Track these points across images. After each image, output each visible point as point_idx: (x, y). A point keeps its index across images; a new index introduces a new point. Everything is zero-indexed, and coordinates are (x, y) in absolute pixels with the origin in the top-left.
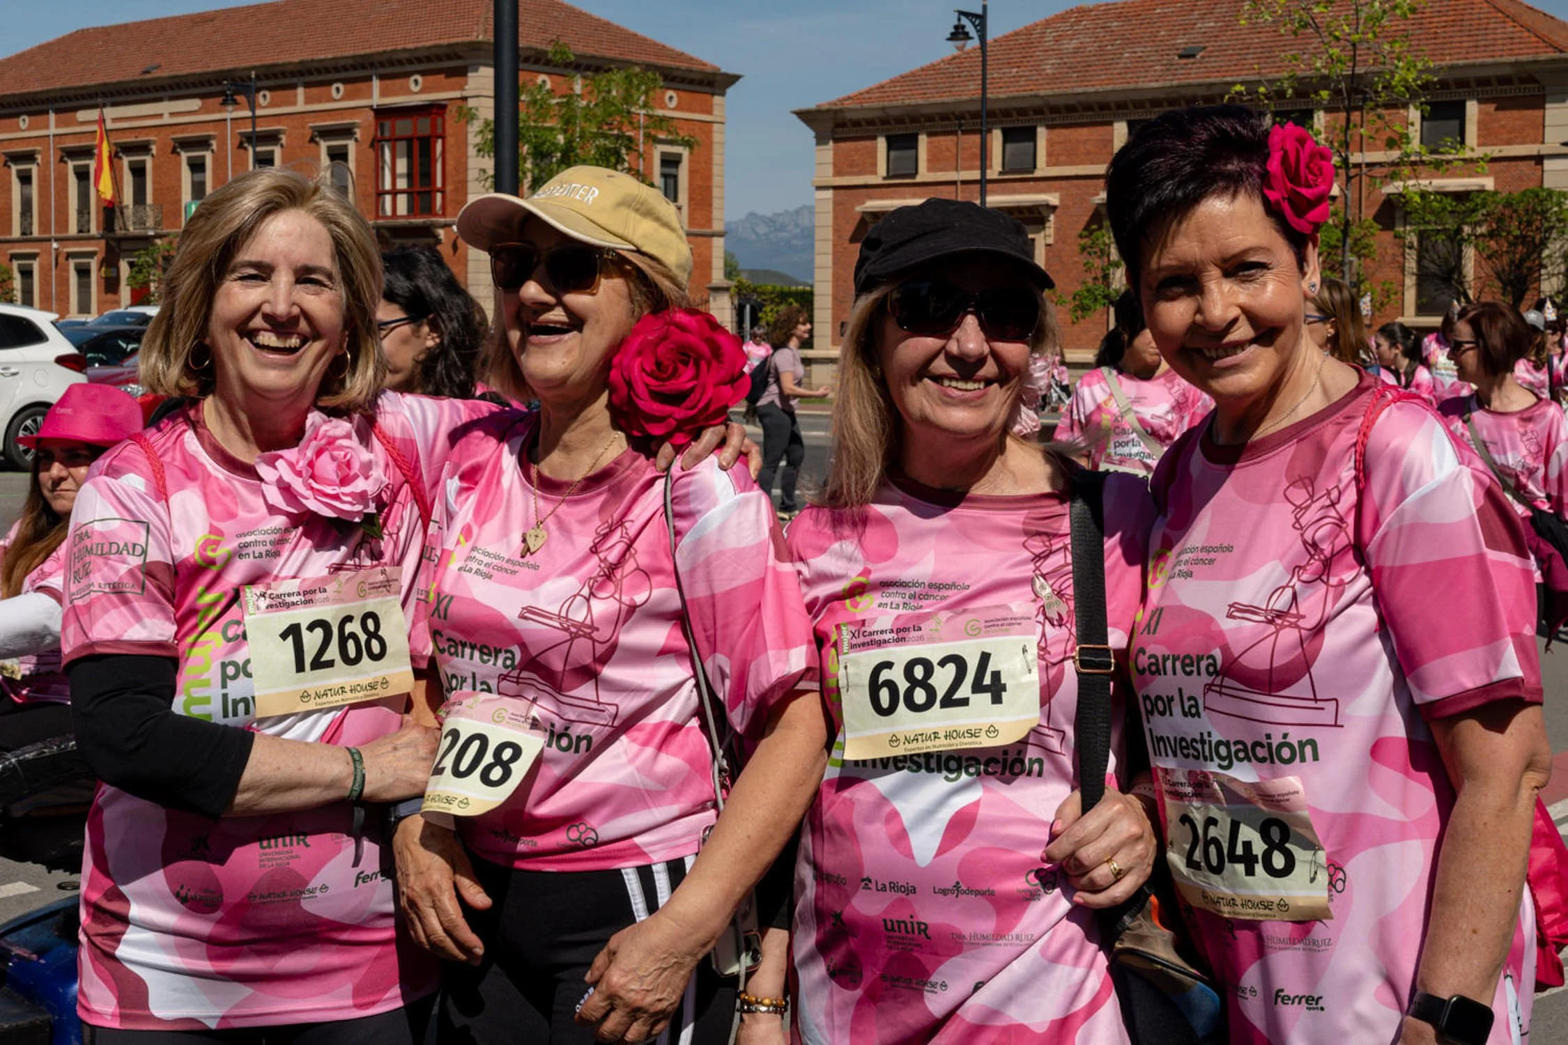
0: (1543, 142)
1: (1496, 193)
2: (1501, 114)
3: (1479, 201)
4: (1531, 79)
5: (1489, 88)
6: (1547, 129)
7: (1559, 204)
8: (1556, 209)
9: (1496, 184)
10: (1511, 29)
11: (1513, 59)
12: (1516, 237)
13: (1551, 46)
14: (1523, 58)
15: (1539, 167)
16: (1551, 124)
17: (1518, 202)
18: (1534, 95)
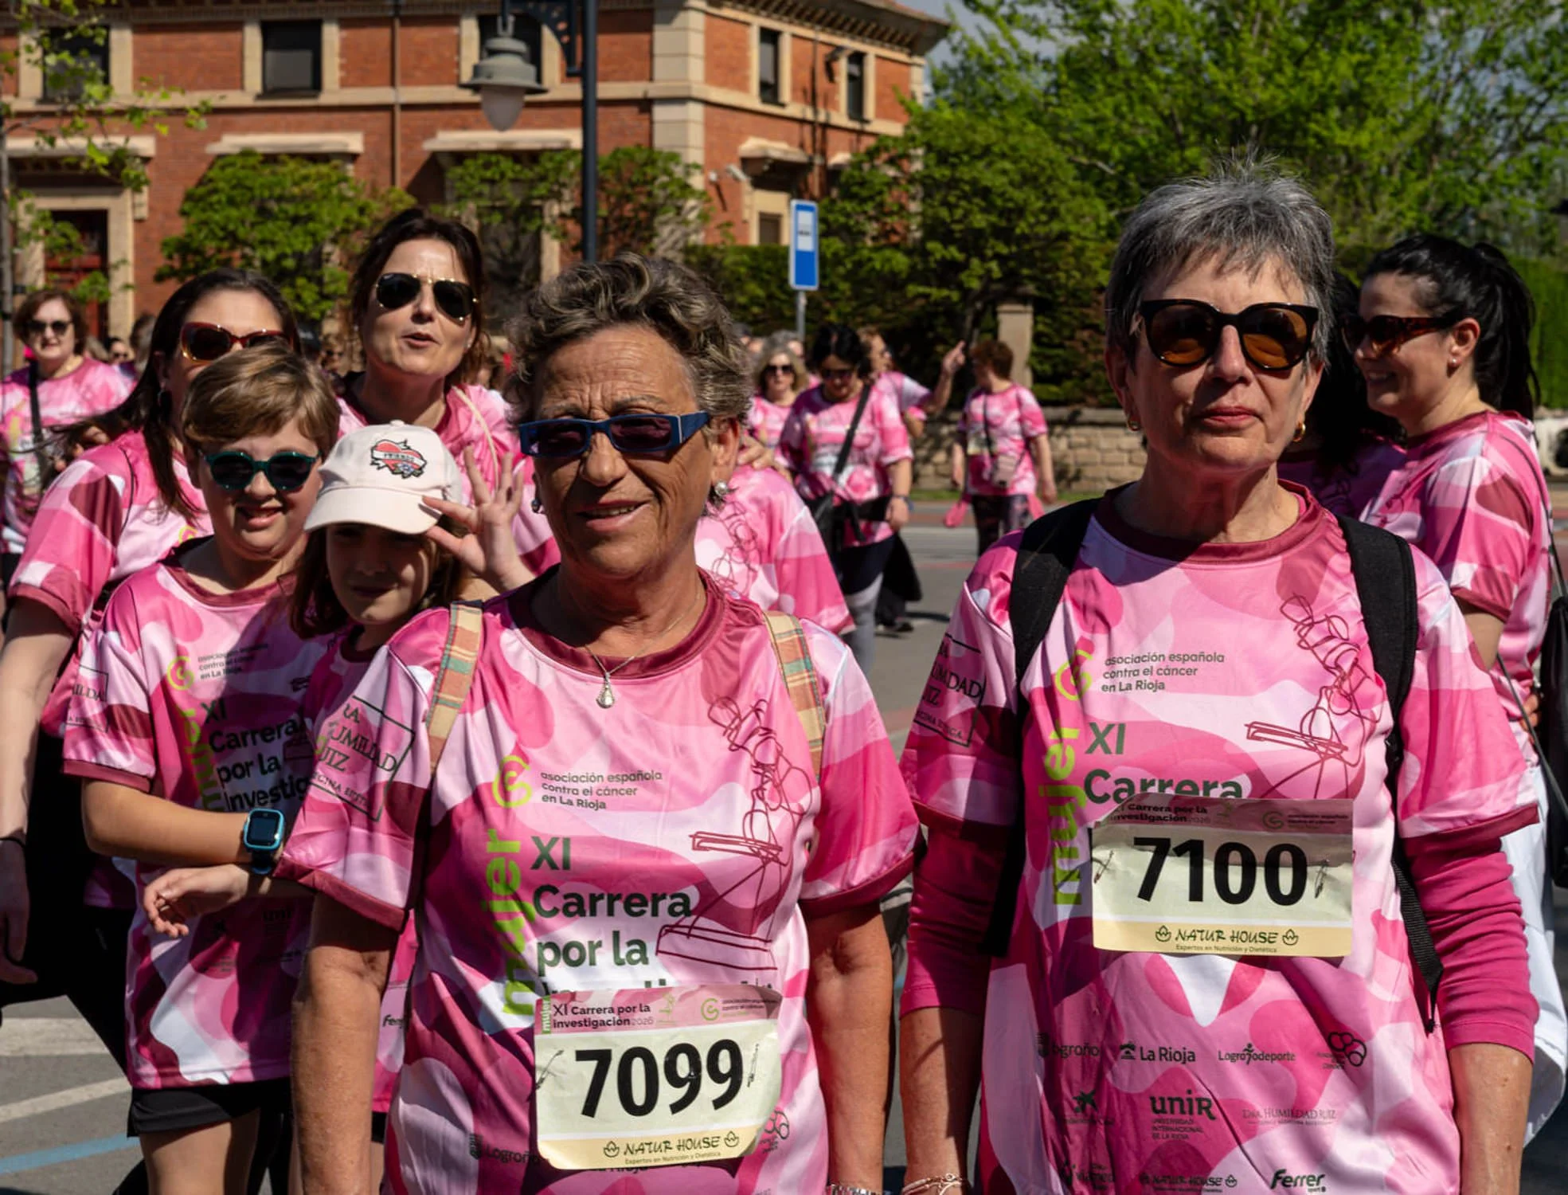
0: (651, 79)
1: (574, 152)
6: (657, 61)
7: (668, 172)
8: (664, 179)
12: (605, 219)
15: (646, 116)
16: (663, 55)
17: (607, 168)
18: (637, 11)
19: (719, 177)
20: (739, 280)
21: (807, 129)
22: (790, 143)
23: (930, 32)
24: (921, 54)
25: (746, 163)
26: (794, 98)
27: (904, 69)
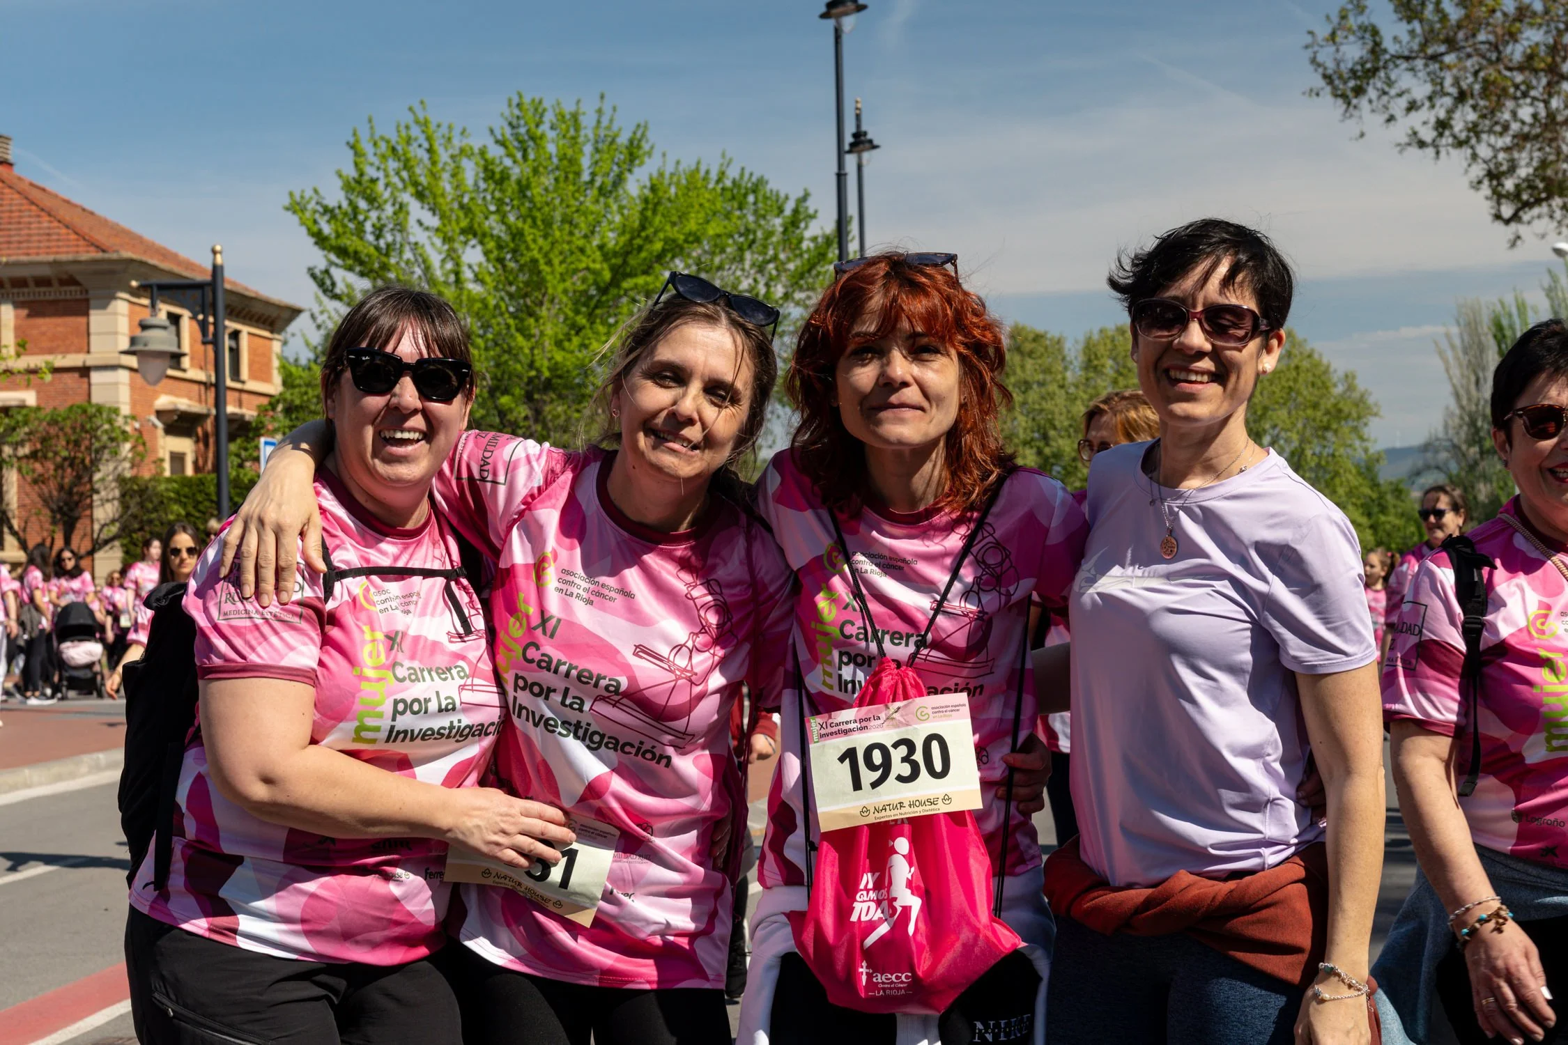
0: (88, 352)
1: (38, 409)
2: (40, 321)
3: (20, 418)
4: (71, 281)
5: (26, 290)
6: (93, 338)
7: (110, 422)
8: (106, 426)
9: (38, 398)
10: (46, 225)
11: (51, 258)
12: (65, 459)
13: (92, 244)
14: (63, 257)
15: (85, 380)
16: (99, 334)
17: (64, 419)
18: (77, 300)
19: (142, 425)
20: (162, 502)
21: (203, 388)
22: (190, 398)
23: (286, 315)
24: (279, 332)
25: (159, 414)
26: (192, 365)
27: (267, 342)
